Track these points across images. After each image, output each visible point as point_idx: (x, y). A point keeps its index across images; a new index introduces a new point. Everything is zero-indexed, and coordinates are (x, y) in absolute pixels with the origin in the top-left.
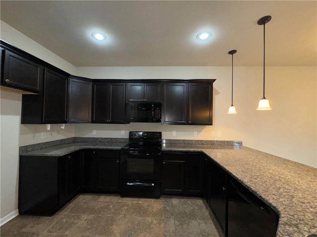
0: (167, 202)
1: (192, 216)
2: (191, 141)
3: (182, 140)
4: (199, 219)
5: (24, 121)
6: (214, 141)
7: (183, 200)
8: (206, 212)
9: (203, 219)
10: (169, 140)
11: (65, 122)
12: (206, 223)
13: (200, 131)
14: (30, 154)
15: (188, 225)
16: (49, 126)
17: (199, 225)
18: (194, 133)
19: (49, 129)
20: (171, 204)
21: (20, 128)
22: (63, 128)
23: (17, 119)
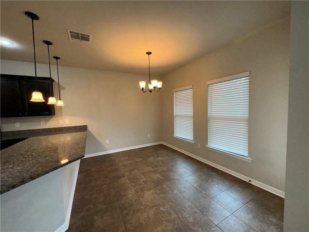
13: (47, 121)
18: (42, 122)
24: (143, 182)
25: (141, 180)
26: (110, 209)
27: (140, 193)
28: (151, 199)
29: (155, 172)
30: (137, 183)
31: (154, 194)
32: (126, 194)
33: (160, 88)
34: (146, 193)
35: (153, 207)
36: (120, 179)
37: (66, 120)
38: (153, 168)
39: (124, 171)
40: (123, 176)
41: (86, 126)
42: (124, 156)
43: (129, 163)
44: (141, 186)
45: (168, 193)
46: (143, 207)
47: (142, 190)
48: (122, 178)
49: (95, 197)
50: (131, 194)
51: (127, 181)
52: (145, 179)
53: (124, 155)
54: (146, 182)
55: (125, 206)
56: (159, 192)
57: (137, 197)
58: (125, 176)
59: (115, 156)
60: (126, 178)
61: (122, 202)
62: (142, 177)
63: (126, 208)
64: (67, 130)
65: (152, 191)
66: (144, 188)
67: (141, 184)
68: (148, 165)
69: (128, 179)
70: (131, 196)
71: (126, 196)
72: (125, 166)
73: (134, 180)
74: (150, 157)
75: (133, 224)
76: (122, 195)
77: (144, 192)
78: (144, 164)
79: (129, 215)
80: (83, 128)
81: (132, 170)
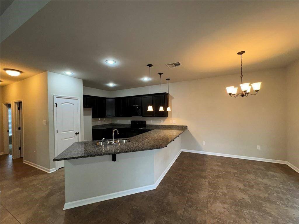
2: (159, 125)
5: (93, 117)
6: (171, 126)
10: (149, 125)
11: (105, 117)
13: (164, 120)
14: (97, 128)
16: (99, 119)
18: (161, 121)
19: (100, 120)
21: (92, 120)
22: (105, 119)
23: (91, 116)
24: (221, 192)
25: (220, 190)
26: (181, 195)
27: (212, 200)
28: (218, 211)
29: (243, 191)
30: (215, 190)
31: (225, 210)
32: (198, 192)
33: (257, 91)
34: (217, 204)
35: (216, 218)
36: (201, 179)
37: (174, 120)
38: (245, 186)
39: (209, 175)
40: (205, 177)
41: (187, 126)
42: (218, 162)
43: (219, 170)
44: (217, 195)
45: (245, 220)
46: (206, 211)
47: (216, 199)
48: (203, 179)
49: (176, 181)
50: (203, 195)
51: (206, 183)
52: (225, 191)
53: (218, 160)
54: (225, 194)
55: (193, 200)
56: (233, 211)
57: (207, 201)
58: (207, 179)
59: (209, 158)
60: (207, 180)
61: (192, 196)
62: (224, 188)
63: (192, 202)
64: (174, 128)
65: (226, 206)
66: (218, 198)
67: (218, 194)
68: (239, 180)
69: (209, 182)
70: (202, 197)
71: (198, 194)
72: (213, 170)
73: (214, 186)
74: (249, 173)
75: (191, 216)
76: (195, 191)
77: (216, 201)
78: (235, 178)
79: (191, 208)
80: (184, 128)
81: (217, 177)
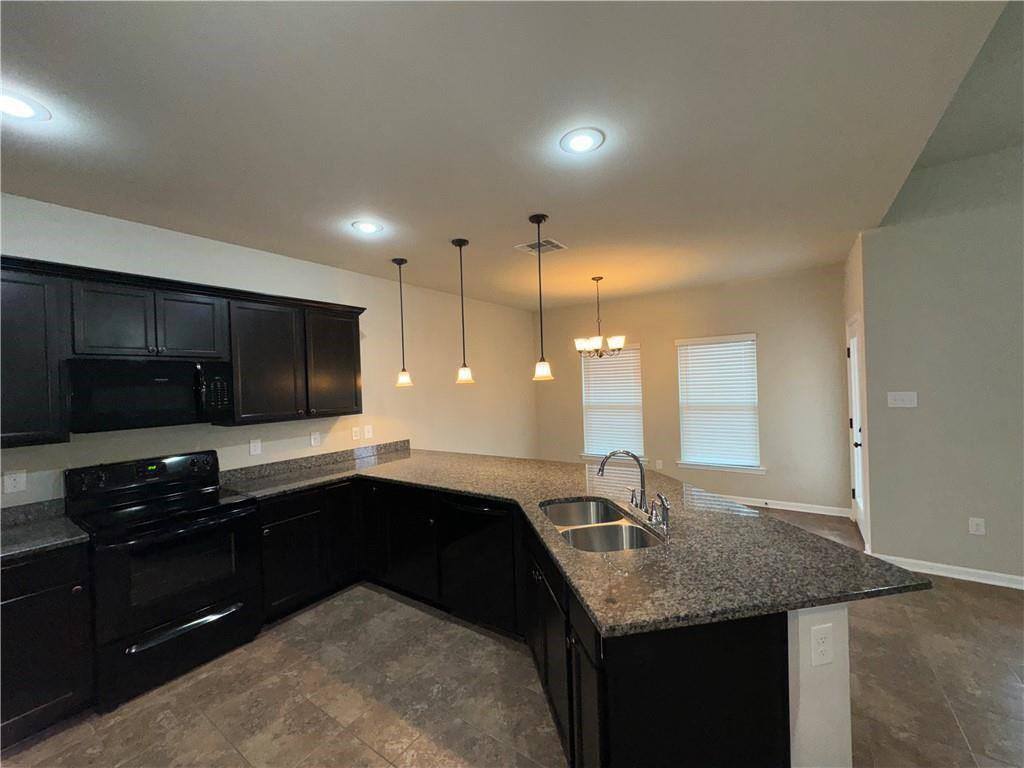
0: (285, 632)
1: (361, 617)
3: (281, 463)
4: (379, 613)
7: (321, 608)
8: (382, 598)
9: (384, 609)
10: (242, 469)
12: (393, 611)
13: (326, 431)
15: (366, 632)
17: (384, 619)
18: (313, 437)
20: (300, 629)
37: (366, 427)
